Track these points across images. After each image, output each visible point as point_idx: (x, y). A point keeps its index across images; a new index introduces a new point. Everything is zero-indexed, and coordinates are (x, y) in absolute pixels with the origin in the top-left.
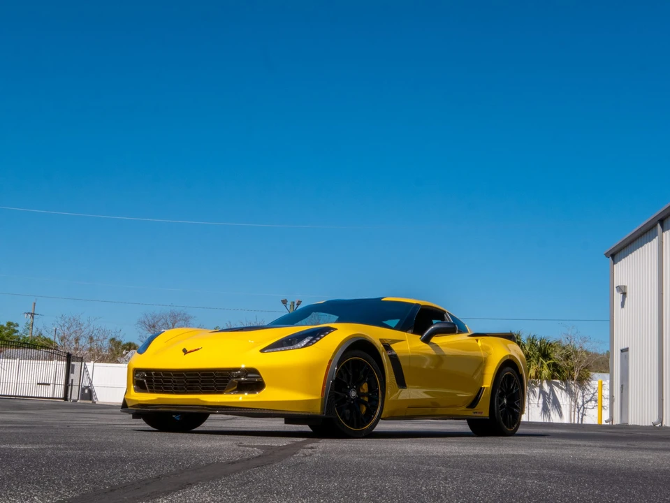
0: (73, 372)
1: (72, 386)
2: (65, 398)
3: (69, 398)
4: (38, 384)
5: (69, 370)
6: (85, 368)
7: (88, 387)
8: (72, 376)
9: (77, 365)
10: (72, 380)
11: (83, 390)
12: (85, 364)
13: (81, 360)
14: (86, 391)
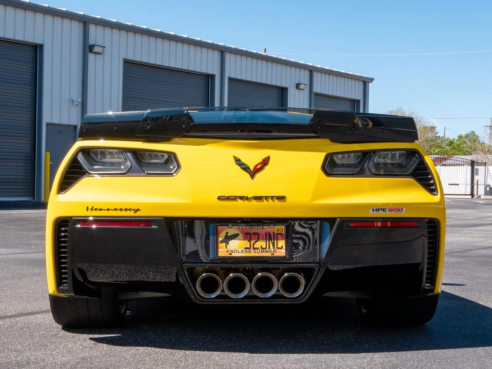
0: (477, 174)
1: (477, 185)
2: (472, 195)
3: (475, 193)
4: (449, 184)
5: (473, 173)
6: (488, 171)
7: (489, 185)
8: (476, 177)
9: (481, 169)
10: (478, 181)
11: (486, 188)
12: (488, 168)
13: (485, 164)
14: (488, 189)
